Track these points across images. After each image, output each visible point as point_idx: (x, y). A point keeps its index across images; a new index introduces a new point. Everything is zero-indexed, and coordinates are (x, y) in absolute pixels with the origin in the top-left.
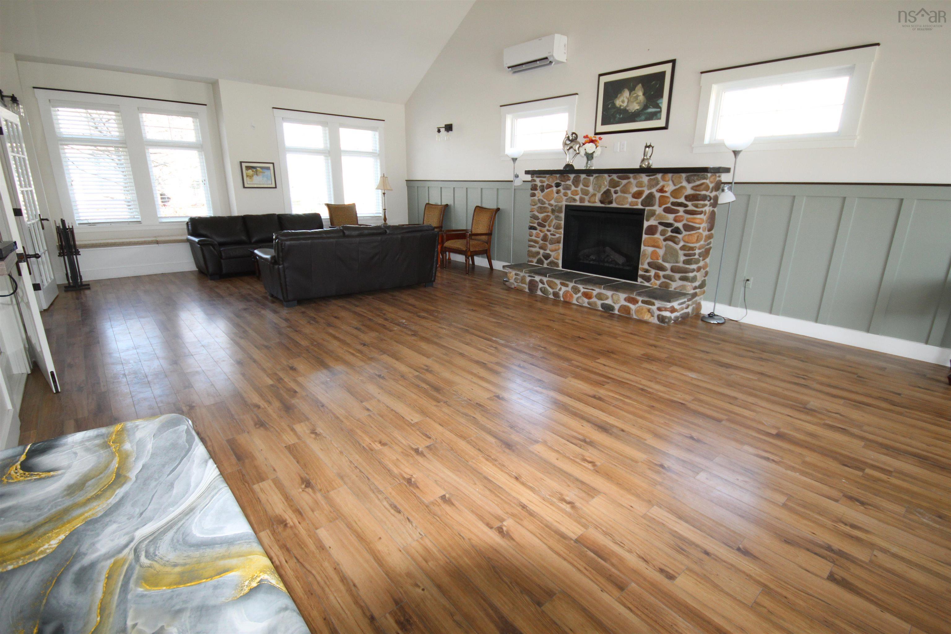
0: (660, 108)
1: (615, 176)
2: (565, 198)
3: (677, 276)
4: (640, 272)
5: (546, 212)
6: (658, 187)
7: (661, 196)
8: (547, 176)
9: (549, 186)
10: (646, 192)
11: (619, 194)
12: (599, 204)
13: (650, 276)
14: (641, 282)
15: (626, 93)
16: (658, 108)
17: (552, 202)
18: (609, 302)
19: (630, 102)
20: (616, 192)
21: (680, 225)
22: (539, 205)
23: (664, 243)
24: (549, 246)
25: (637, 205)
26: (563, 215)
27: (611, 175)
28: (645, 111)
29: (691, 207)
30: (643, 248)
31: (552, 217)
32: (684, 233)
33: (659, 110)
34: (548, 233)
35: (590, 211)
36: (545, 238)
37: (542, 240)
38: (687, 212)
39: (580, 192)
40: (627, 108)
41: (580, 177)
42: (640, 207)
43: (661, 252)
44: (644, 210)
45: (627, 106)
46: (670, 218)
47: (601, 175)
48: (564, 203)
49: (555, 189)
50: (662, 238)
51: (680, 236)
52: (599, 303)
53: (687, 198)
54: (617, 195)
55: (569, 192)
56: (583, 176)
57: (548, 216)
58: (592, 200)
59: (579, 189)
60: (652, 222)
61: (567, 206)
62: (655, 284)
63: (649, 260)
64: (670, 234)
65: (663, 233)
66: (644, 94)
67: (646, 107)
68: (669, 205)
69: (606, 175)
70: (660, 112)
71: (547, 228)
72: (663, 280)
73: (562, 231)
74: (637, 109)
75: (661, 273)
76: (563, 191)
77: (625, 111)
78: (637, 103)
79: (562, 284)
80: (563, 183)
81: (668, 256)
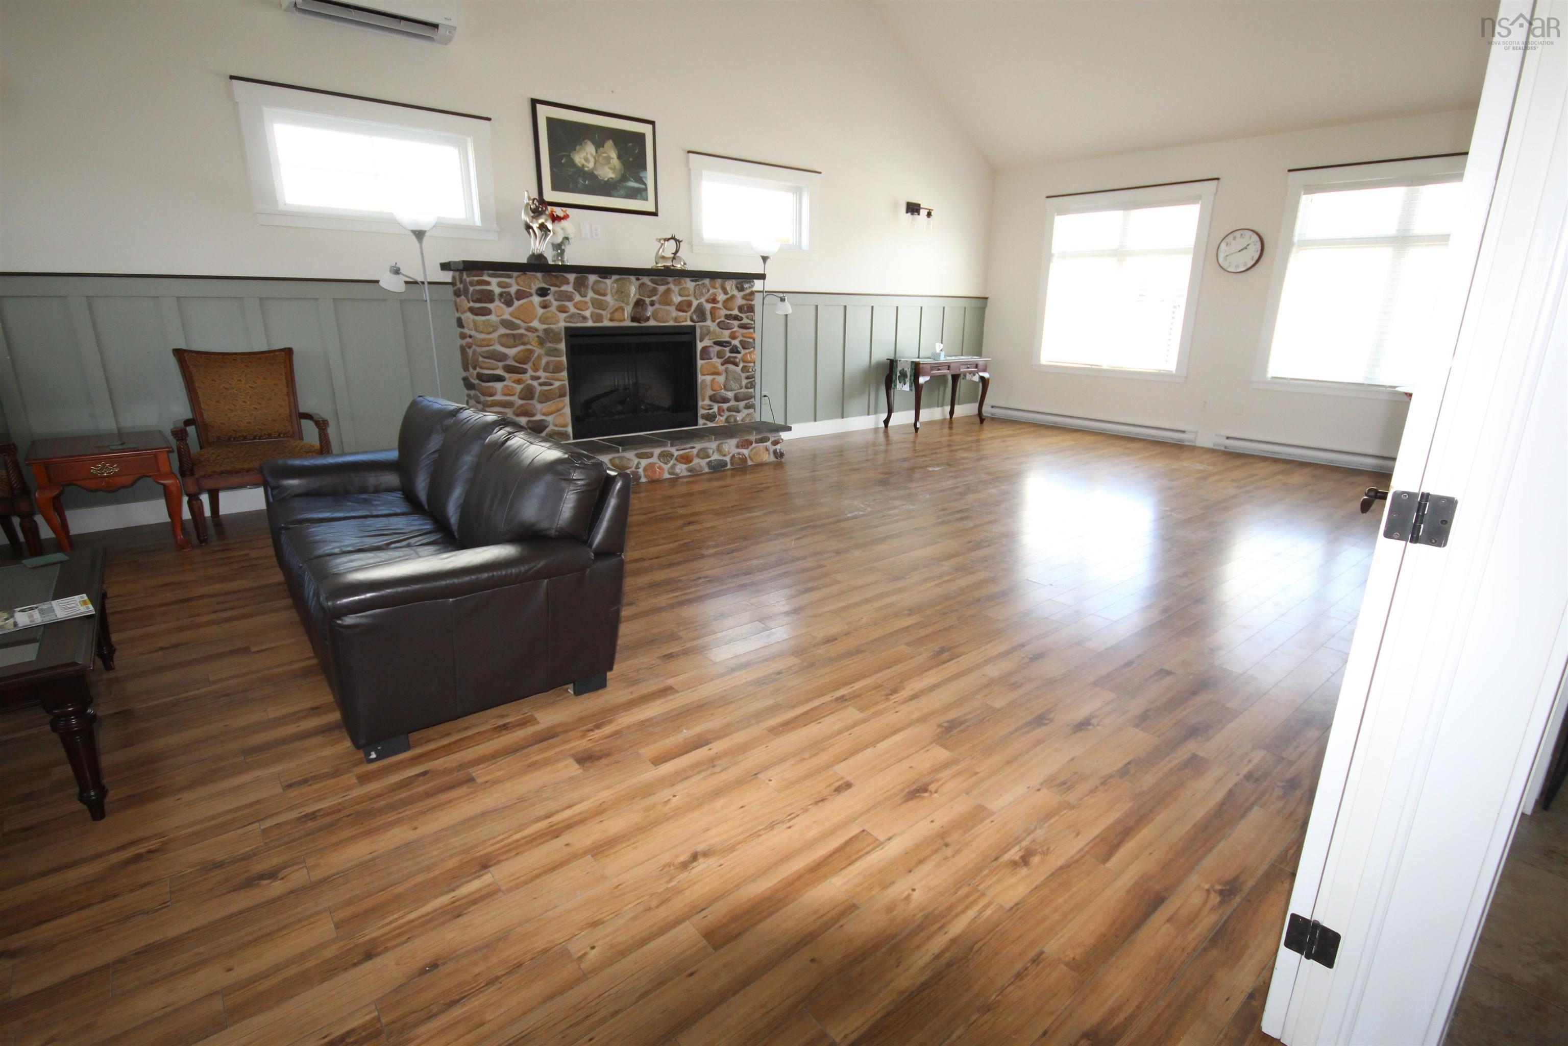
0: (645, 184)
1: (646, 280)
2: (563, 316)
3: (742, 404)
4: (701, 412)
5: (524, 344)
6: (707, 296)
7: (712, 308)
8: (515, 274)
9: (521, 295)
10: (695, 303)
11: (657, 306)
12: (628, 323)
13: (714, 412)
14: (704, 424)
15: (590, 148)
16: (640, 183)
17: (535, 324)
18: (715, 457)
19: (597, 163)
20: (652, 304)
21: (736, 342)
22: (503, 331)
23: (723, 367)
24: (539, 406)
25: (686, 321)
26: (562, 346)
27: (640, 277)
28: (624, 184)
29: (745, 321)
30: (700, 378)
31: (538, 351)
32: (743, 352)
33: (643, 186)
34: (535, 383)
35: (613, 335)
36: (528, 393)
37: (521, 399)
38: (741, 327)
39: (590, 304)
40: (596, 172)
41: (587, 278)
42: (689, 323)
43: (721, 379)
44: (694, 327)
45: (595, 168)
46: (725, 335)
47: (625, 277)
48: (562, 324)
49: (536, 299)
50: (720, 361)
51: (739, 356)
52: (703, 462)
53: (741, 309)
54: (655, 307)
55: (570, 305)
56: (592, 278)
57: (531, 352)
58: (617, 315)
59: (588, 299)
60: (707, 342)
61: (567, 329)
62: (721, 421)
63: (709, 392)
64: (728, 355)
65: (720, 355)
66: (619, 158)
67: (624, 178)
68: (723, 319)
69: (633, 278)
70: (646, 189)
71: (530, 373)
72: (727, 414)
73: (565, 374)
74: (612, 178)
75: (725, 406)
76: (555, 304)
77: (591, 176)
78: (611, 169)
79: (640, 456)
80: (553, 289)
81: (731, 382)
